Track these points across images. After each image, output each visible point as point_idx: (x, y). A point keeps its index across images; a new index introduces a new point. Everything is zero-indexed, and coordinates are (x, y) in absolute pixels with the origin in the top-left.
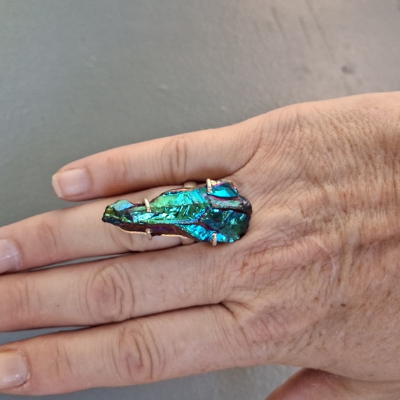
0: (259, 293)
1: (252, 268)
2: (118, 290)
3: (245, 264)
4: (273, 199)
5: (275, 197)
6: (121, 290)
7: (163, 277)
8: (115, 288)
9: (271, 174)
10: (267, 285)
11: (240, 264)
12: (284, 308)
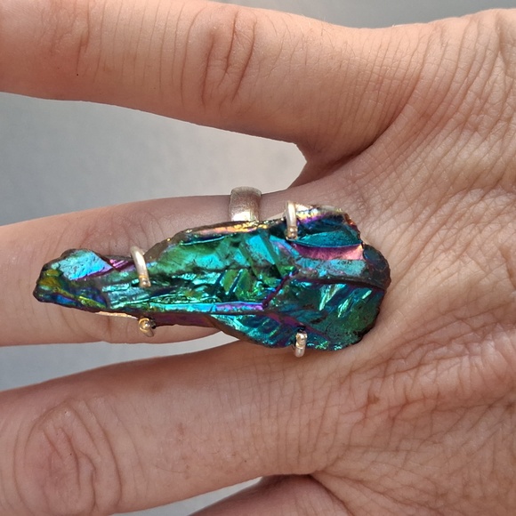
0: (406, 460)
1: (390, 409)
2: (83, 461)
3: (372, 400)
4: (436, 239)
5: (442, 232)
6: (90, 460)
7: (181, 429)
8: (77, 459)
9: (431, 175)
10: (423, 441)
11: (361, 397)
12: (466, 497)
